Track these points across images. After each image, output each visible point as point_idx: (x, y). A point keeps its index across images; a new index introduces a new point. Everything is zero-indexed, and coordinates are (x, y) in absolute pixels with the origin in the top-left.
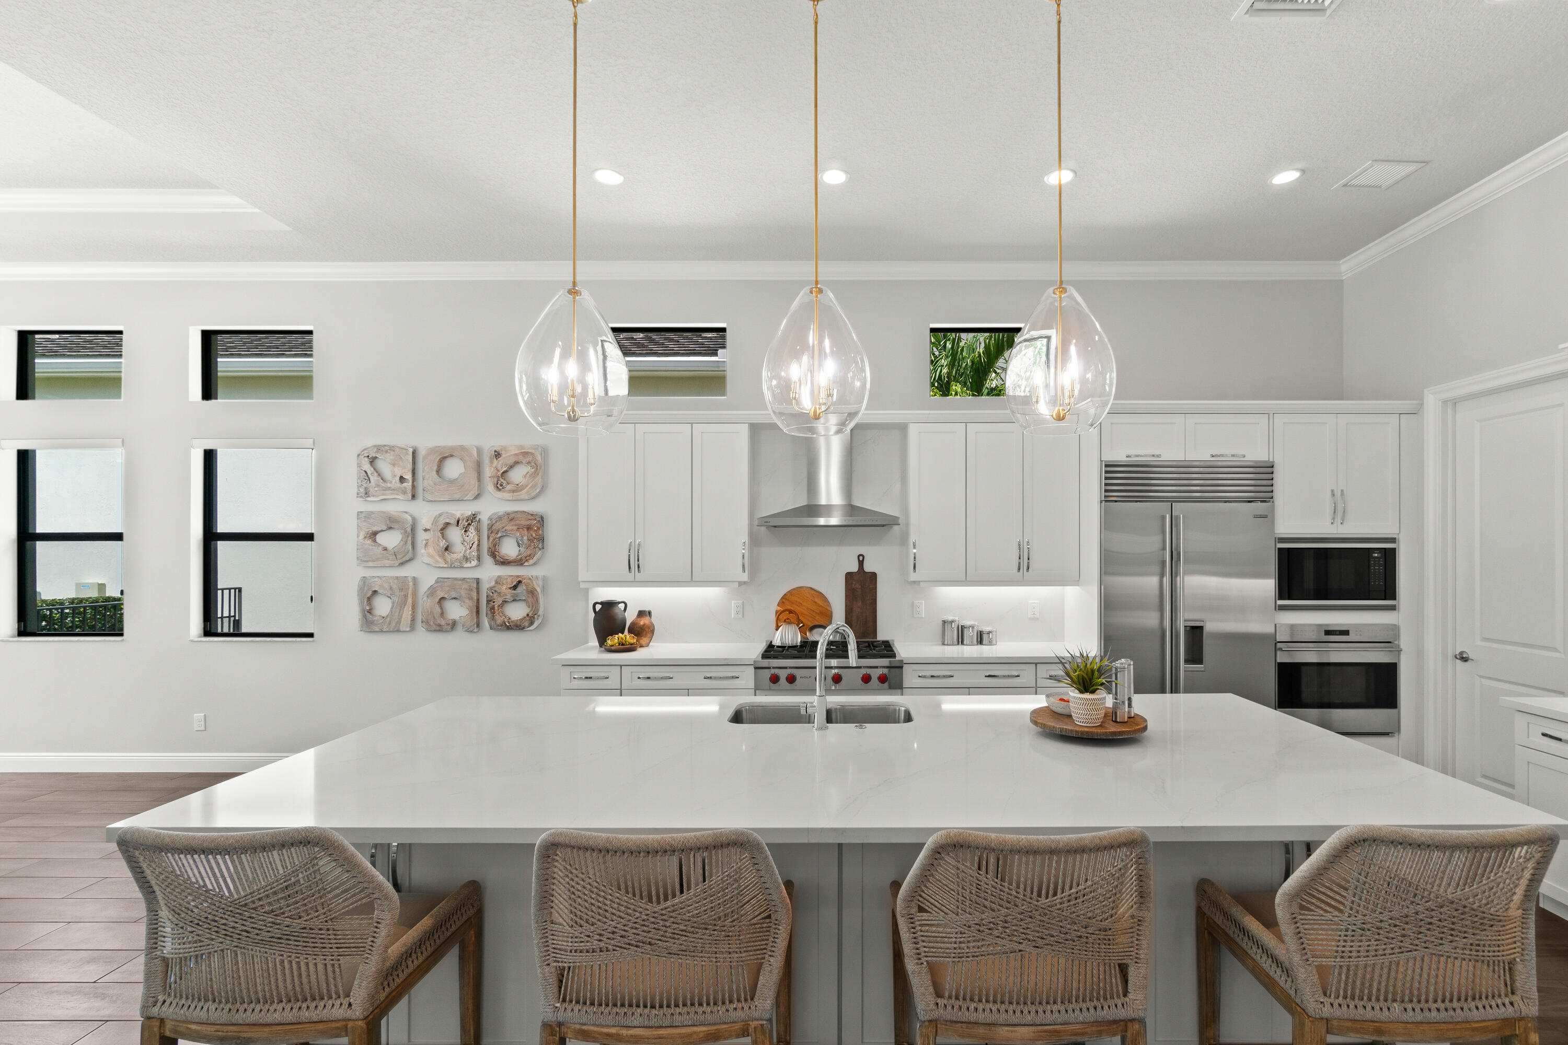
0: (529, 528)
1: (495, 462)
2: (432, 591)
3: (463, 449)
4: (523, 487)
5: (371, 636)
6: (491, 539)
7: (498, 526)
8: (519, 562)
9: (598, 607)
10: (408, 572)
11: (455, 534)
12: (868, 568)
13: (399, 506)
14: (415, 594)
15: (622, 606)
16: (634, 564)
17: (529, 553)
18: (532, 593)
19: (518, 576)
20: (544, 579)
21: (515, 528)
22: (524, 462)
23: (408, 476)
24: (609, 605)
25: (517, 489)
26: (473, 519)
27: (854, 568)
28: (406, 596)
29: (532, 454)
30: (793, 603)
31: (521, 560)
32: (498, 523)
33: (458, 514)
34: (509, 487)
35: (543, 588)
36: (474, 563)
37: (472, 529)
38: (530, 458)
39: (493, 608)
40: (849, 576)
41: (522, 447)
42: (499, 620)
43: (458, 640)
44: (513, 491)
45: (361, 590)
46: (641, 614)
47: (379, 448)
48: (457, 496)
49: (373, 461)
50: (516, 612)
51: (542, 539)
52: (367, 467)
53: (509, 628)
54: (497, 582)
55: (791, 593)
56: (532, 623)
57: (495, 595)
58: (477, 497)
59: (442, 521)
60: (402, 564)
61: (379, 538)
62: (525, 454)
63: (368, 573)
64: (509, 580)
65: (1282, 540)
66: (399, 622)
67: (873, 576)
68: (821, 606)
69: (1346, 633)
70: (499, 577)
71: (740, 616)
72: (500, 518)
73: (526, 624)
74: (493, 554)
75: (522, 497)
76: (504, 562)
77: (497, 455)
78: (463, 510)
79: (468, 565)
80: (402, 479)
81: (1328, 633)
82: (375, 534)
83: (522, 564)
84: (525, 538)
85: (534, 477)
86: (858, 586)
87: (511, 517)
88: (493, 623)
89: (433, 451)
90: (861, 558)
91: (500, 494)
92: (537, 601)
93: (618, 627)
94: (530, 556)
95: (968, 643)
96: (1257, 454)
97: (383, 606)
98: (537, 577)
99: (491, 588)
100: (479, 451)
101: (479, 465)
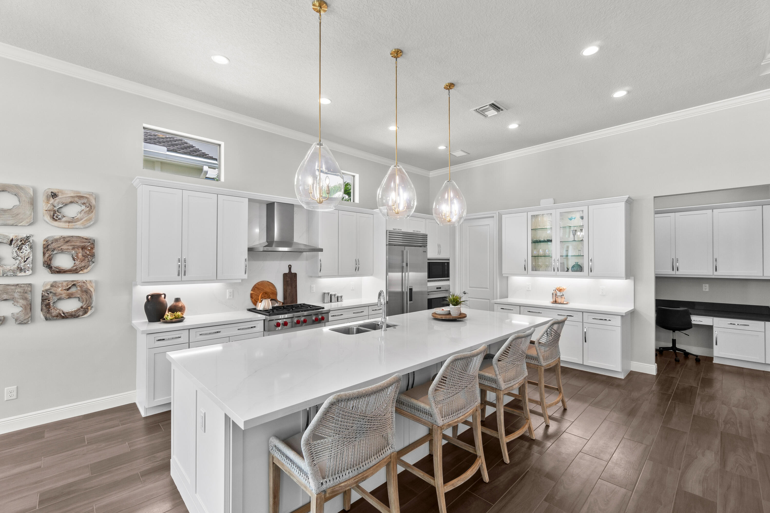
0: (83, 248)
1: (52, 201)
3: (16, 186)
4: (78, 220)
6: (47, 255)
7: (54, 245)
8: (74, 271)
12: (293, 271)
16: (182, 271)
17: (83, 264)
18: (87, 292)
19: (73, 281)
20: (96, 282)
21: (70, 247)
22: (79, 202)
24: (158, 296)
25: (72, 221)
26: (26, 240)
27: (287, 271)
29: (87, 198)
30: (259, 289)
31: (76, 269)
32: (54, 244)
33: (12, 236)
34: (64, 219)
35: (95, 289)
36: (28, 273)
37: (26, 247)
38: (85, 201)
39: (48, 304)
40: (285, 275)
41: (79, 192)
42: (55, 312)
43: (9, 331)
44: (69, 222)
48: (11, 222)
50: (70, 306)
51: (93, 255)
53: (63, 318)
54: (52, 286)
55: (258, 284)
56: (85, 312)
57: (51, 295)
58: (31, 224)
62: (81, 197)
64: (65, 284)
65: (429, 259)
67: (295, 275)
68: (272, 290)
69: (441, 288)
70: (55, 282)
71: (232, 297)
72: (56, 240)
73: (81, 313)
74: (48, 265)
75: (77, 226)
76: (60, 271)
77: (54, 195)
78: (16, 233)
79: (23, 274)
81: (437, 288)
83: (77, 273)
84: (80, 255)
85: (89, 214)
86: (289, 280)
87: (67, 240)
88: (48, 315)
90: (290, 266)
92: (91, 297)
93: (162, 309)
94: (85, 267)
95: (334, 301)
96: (424, 231)
98: (90, 281)
99: (47, 290)
100: (35, 191)
101: (33, 202)
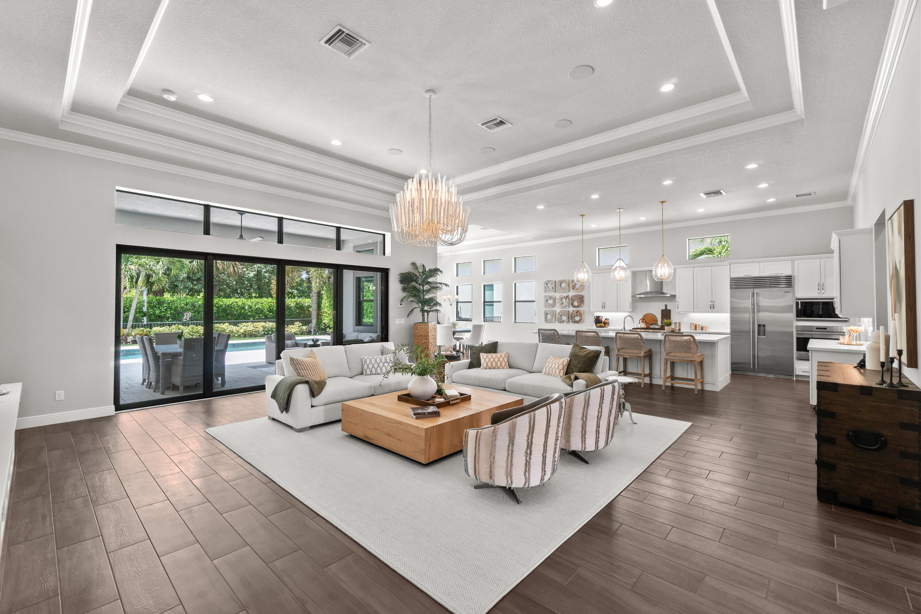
0: (580, 298)
1: (572, 283)
2: (559, 313)
3: (565, 280)
4: (579, 289)
5: (547, 323)
6: (572, 301)
8: (578, 307)
9: (595, 317)
10: (554, 309)
11: (564, 300)
12: (668, 308)
13: (552, 294)
14: (555, 314)
15: (601, 317)
16: (604, 307)
18: (581, 314)
19: (578, 310)
20: (583, 311)
21: (577, 299)
22: (578, 283)
23: (554, 287)
24: (598, 317)
25: (577, 289)
26: (568, 296)
27: (664, 308)
28: (554, 314)
30: (646, 318)
32: (573, 298)
34: (575, 289)
35: (583, 313)
36: (568, 307)
37: (567, 299)
39: (572, 317)
40: (662, 310)
42: (574, 320)
43: (565, 324)
45: (545, 313)
46: (606, 319)
47: (548, 281)
48: (564, 291)
49: (547, 284)
50: (577, 318)
51: (583, 301)
52: (546, 285)
53: (576, 322)
54: (573, 312)
55: (646, 315)
56: (581, 321)
57: (573, 314)
58: (568, 291)
59: (561, 297)
60: (553, 307)
61: (548, 301)
63: (546, 309)
64: (576, 311)
65: (798, 299)
66: (552, 320)
67: (670, 311)
68: (654, 319)
69: (825, 329)
70: (573, 310)
72: (574, 296)
73: (579, 321)
74: (572, 305)
75: (578, 291)
76: (575, 307)
77: (573, 281)
78: (565, 295)
80: (553, 288)
81: (817, 328)
82: (547, 300)
84: (579, 301)
85: (581, 287)
86: (665, 313)
87: (576, 296)
88: (572, 321)
89: (559, 281)
90: (666, 306)
91: (573, 291)
92: (582, 316)
93: (600, 322)
94: (580, 305)
95: (698, 329)
96: (788, 273)
97: (549, 317)
100: (569, 281)
101: (569, 284)
